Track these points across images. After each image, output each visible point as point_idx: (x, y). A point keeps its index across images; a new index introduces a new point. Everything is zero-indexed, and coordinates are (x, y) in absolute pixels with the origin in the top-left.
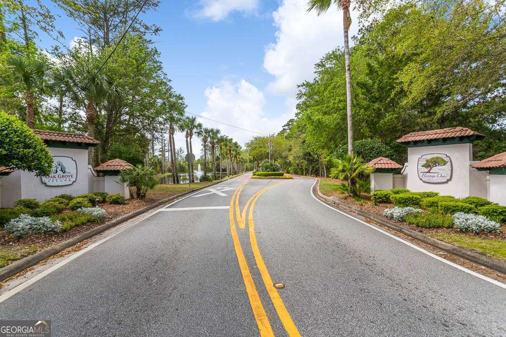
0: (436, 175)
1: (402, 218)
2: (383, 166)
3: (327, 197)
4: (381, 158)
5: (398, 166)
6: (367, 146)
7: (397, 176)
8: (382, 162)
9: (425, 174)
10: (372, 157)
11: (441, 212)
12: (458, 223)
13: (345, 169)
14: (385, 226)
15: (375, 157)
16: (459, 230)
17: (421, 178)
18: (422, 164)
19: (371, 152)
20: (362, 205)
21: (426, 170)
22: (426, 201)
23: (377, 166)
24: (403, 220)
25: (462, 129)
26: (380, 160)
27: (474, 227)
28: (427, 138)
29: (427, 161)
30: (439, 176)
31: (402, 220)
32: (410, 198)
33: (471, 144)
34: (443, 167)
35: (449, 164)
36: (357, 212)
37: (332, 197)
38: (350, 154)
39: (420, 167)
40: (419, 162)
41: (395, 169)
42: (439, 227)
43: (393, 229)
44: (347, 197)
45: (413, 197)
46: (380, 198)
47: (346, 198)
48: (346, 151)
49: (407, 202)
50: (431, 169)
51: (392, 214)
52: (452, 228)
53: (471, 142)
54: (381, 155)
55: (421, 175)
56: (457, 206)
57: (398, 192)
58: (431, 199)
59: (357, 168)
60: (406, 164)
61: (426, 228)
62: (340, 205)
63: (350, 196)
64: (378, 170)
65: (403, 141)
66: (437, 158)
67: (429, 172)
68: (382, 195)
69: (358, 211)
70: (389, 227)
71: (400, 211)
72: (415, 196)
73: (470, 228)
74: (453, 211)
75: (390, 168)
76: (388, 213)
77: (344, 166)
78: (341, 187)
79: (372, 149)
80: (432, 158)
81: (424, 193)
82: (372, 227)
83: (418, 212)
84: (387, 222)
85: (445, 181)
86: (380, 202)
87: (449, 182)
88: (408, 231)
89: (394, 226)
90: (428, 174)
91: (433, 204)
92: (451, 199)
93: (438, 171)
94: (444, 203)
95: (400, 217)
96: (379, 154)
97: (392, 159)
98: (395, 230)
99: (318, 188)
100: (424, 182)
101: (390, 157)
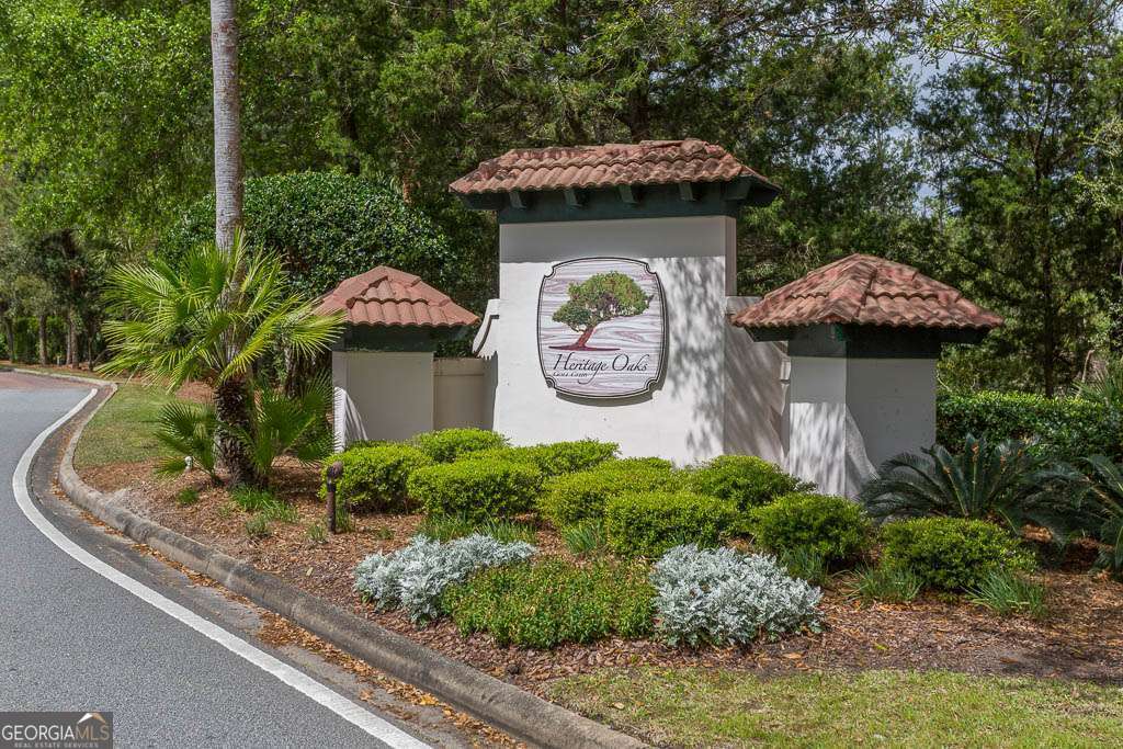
0: (607, 359)
1: (435, 601)
2: (389, 315)
3: (94, 494)
4: (380, 271)
5: (456, 315)
6: (318, 208)
7: (449, 365)
8: (383, 292)
9: (566, 353)
10: (341, 266)
11: (614, 543)
12: (672, 607)
13: (192, 324)
14: (358, 654)
15: (358, 267)
16: (673, 642)
17: (550, 372)
18: (557, 309)
19: (337, 242)
20: (263, 535)
21: (570, 335)
22: (562, 488)
23: (358, 315)
24: (441, 615)
25: (703, 151)
26: (375, 284)
27: (730, 620)
28: (574, 181)
29: (575, 291)
30: (621, 362)
31: (436, 611)
32: (492, 478)
33: (733, 221)
34: (635, 323)
35: (655, 307)
36: (230, 578)
37: (121, 493)
38: (225, 243)
39: (547, 322)
40: (545, 298)
41: (443, 330)
42: (593, 639)
43: (389, 670)
44: (203, 487)
45: (506, 475)
46: (361, 487)
47: (190, 497)
48: (203, 229)
49: (480, 504)
50: (588, 333)
51: (392, 583)
52: (647, 633)
53: (735, 209)
54: (387, 257)
55: (551, 358)
56: (675, 512)
57: (452, 449)
58: (580, 480)
59: (257, 322)
60: (493, 306)
61: (540, 649)
62: (153, 541)
63: (217, 482)
64: (360, 337)
65: (478, 186)
66: (613, 279)
67: (581, 346)
68: (373, 469)
69: (239, 573)
70: (372, 661)
71: (433, 560)
72: (516, 468)
73: (715, 624)
74: (661, 536)
75: (420, 322)
76: (375, 575)
77: (184, 311)
78: (171, 432)
79: (344, 219)
80: (595, 280)
81: (560, 450)
82: (282, 672)
83: (516, 560)
84: (366, 634)
85: (640, 386)
86: (361, 510)
87: (656, 394)
88: (458, 676)
89: (399, 650)
90: (579, 356)
91: (585, 507)
92: (655, 474)
93: (616, 341)
94: (626, 499)
95: (431, 599)
96: (377, 251)
97: (432, 281)
98: (398, 673)
99: (76, 436)
100: (564, 395)
101: (426, 268)
